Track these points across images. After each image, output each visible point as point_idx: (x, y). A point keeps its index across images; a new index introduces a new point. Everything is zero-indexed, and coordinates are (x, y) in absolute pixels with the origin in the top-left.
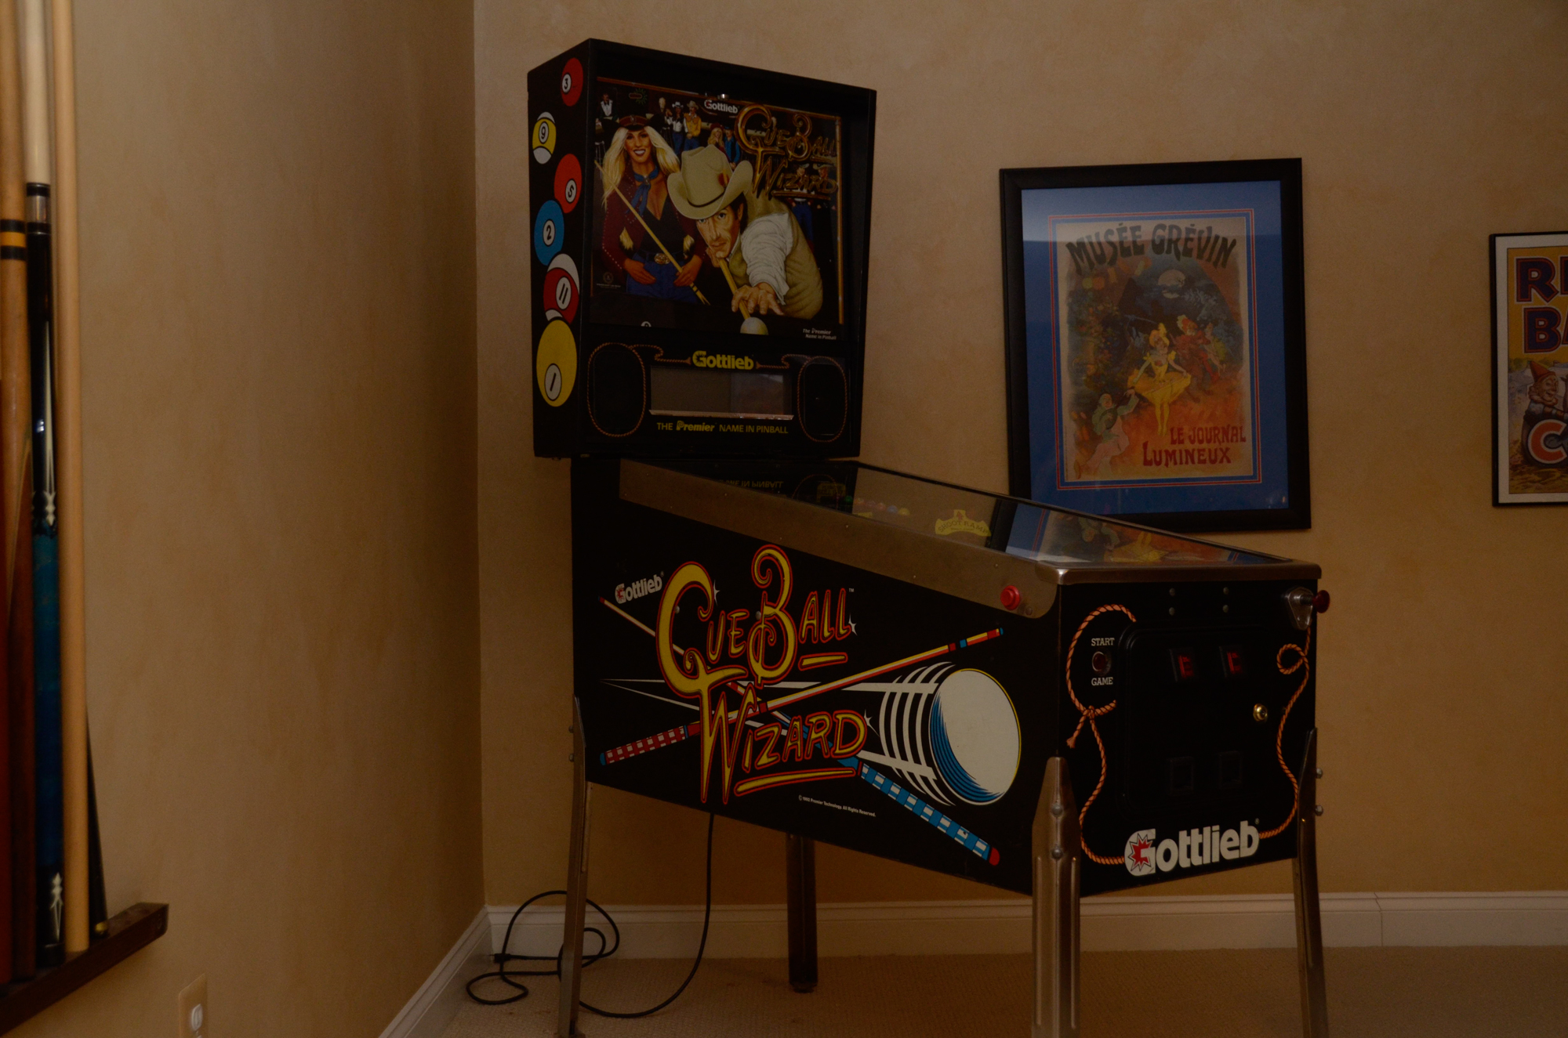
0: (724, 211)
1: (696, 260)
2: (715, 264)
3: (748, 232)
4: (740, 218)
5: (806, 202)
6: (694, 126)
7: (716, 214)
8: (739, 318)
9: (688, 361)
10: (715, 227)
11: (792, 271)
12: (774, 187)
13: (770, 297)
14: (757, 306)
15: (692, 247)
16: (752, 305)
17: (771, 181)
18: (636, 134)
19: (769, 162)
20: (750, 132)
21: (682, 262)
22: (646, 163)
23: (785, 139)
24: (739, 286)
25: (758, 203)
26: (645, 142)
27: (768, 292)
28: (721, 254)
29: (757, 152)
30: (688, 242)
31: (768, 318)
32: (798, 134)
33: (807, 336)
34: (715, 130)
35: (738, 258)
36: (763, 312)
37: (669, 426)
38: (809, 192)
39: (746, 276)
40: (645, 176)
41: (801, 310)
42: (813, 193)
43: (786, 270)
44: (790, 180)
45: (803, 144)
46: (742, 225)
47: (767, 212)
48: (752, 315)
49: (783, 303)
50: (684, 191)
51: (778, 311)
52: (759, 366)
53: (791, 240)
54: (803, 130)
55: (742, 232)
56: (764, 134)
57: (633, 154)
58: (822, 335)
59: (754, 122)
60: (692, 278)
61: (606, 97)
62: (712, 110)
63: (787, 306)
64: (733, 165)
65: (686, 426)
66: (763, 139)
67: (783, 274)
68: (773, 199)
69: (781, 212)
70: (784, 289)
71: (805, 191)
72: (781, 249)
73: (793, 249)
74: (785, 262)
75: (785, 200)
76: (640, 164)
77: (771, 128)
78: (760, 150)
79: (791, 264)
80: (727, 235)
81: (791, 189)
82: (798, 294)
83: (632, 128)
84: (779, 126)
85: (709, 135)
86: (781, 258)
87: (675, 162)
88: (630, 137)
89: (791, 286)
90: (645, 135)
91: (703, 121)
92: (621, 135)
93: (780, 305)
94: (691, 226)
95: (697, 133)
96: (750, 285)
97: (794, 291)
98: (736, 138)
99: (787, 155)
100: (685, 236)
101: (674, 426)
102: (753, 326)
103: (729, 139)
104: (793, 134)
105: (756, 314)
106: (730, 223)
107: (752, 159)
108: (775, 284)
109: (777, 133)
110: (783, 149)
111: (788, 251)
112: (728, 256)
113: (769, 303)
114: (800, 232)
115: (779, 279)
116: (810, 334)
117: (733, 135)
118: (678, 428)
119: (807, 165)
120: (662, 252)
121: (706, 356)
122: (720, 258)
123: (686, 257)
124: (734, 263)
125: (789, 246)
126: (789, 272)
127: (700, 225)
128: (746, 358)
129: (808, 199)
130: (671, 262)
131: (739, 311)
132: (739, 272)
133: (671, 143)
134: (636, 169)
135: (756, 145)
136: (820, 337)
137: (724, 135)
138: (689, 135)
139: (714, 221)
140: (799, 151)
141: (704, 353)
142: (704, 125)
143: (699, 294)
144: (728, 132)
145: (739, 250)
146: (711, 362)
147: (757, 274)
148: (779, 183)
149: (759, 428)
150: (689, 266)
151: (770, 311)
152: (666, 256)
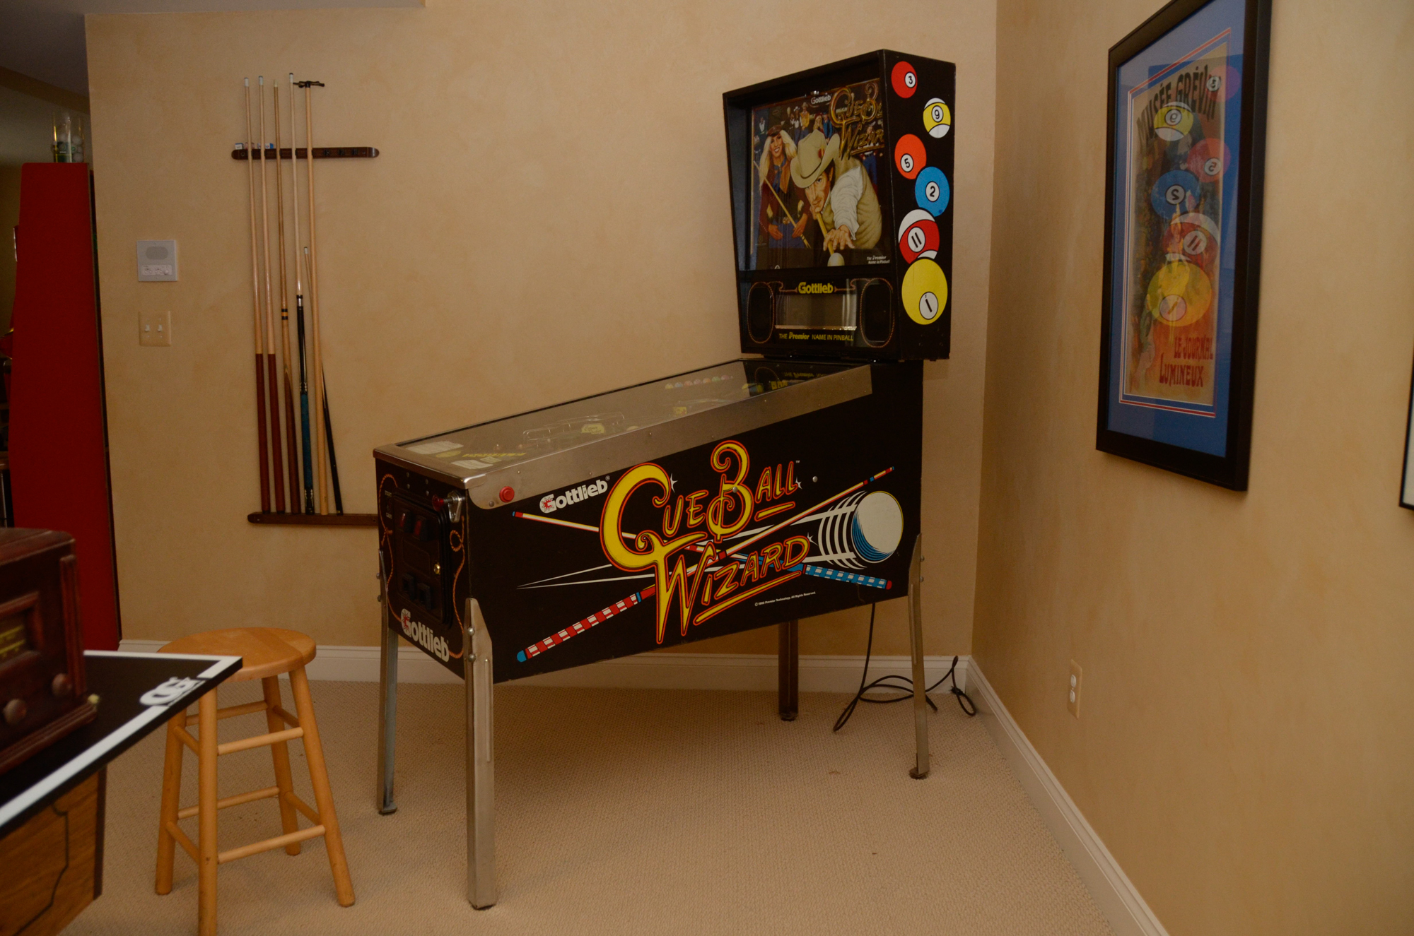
0: (821, 177)
1: (804, 217)
2: (814, 218)
3: (835, 188)
4: (831, 179)
5: (872, 154)
6: (805, 120)
7: (816, 180)
8: (827, 255)
9: (796, 290)
10: (815, 190)
11: (861, 212)
12: (853, 148)
13: (847, 235)
14: (839, 244)
15: (803, 207)
16: (835, 244)
17: (850, 145)
18: (775, 138)
19: (849, 130)
20: (838, 111)
21: (796, 219)
22: (779, 157)
23: (859, 107)
24: (828, 231)
25: (841, 164)
26: (780, 141)
27: (845, 232)
28: (818, 210)
29: (841, 124)
30: (801, 204)
31: (846, 253)
32: (868, 100)
33: (870, 263)
34: (818, 118)
35: (828, 210)
36: (842, 248)
37: (785, 336)
38: (874, 144)
39: (833, 222)
40: (779, 166)
41: (866, 242)
42: (877, 145)
43: (857, 213)
44: (862, 139)
45: (872, 107)
46: (832, 184)
47: (847, 170)
48: (835, 251)
49: (855, 239)
50: (799, 169)
51: (851, 246)
52: (836, 290)
53: (862, 187)
54: (871, 95)
55: (831, 189)
56: (846, 109)
57: (774, 153)
58: (879, 260)
59: (840, 104)
60: (802, 231)
61: (762, 119)
62: (816, 104)
63: (857, 240)
64: (827, 140)
65: (794, 336)
66: (845, 113)
67: (855, 215)
68: (851, 158)
69: (855, 166)
70: (856, 227)
71: (872, 145)
72: (855, 197)
73: (863, 194)
74: (857, 206)
75: (858, 157)
76: (777, 158)
77: (851, 103)
78: (844, 122)
79: (861, 206)
80: (822, 194)
81: (862, 147)
82: (865, 230)
83: (773, 135)
84: (855, 100)
85: (814, 123)
86: (854, 203)
87: (794, 150)
88: (772, 141)
89: (860, 224)
90: (780, 137)
91: (811, 114)
92: (769, 140)
93: (852, 241)
94: (802, 193)
95: (807, 124)
96: (835, 229)
97: (863, 227)
98: (830, 119)
99: (861, 120)
100: (799, 201)
101: (788, 336)
102: (836, 260)
103: (826, 121)
104: (865, 102)
105: (837, 250)
106: (824, 186)
107: (839, 131)
108: (848, 223)
109: (854, 105)
110: (859, 116)
111: (859, 198)
112: (822, 210)
113: (846, 241)
114: (868, 178)
115: (853, 220)
116: (872, 260)
117: (828, 117)
118: (790, 338)
119: (874, 123)
120: (785, 215)
121: (806, 286)
122: (817, 213)
123: (799, 216)
124: (826, 214)
125: (860, 192)
126: (861, 214)
127: (807, 191)
128: (829, 284)
129: (874, 151)
130: (791, 222)
131: (828, 250)
132: (828, 220)
133: (793, 138)
134: (775, 164)
135: (842, 120)
136: (878, 262)
137: (823, 119)
138: (803, 128)
139: (815, 186)
140: (869, 114)
141: (804, 283)
142: (812, 117)
143: (806, 242)
144: (825, 116)
145: (829, 203)
146: (809, 289)
147: (839, 220)
148: (855, 145)
149: (835, 336)
150: (801, 221)
151: (846, 246)
152: (789, 219)
